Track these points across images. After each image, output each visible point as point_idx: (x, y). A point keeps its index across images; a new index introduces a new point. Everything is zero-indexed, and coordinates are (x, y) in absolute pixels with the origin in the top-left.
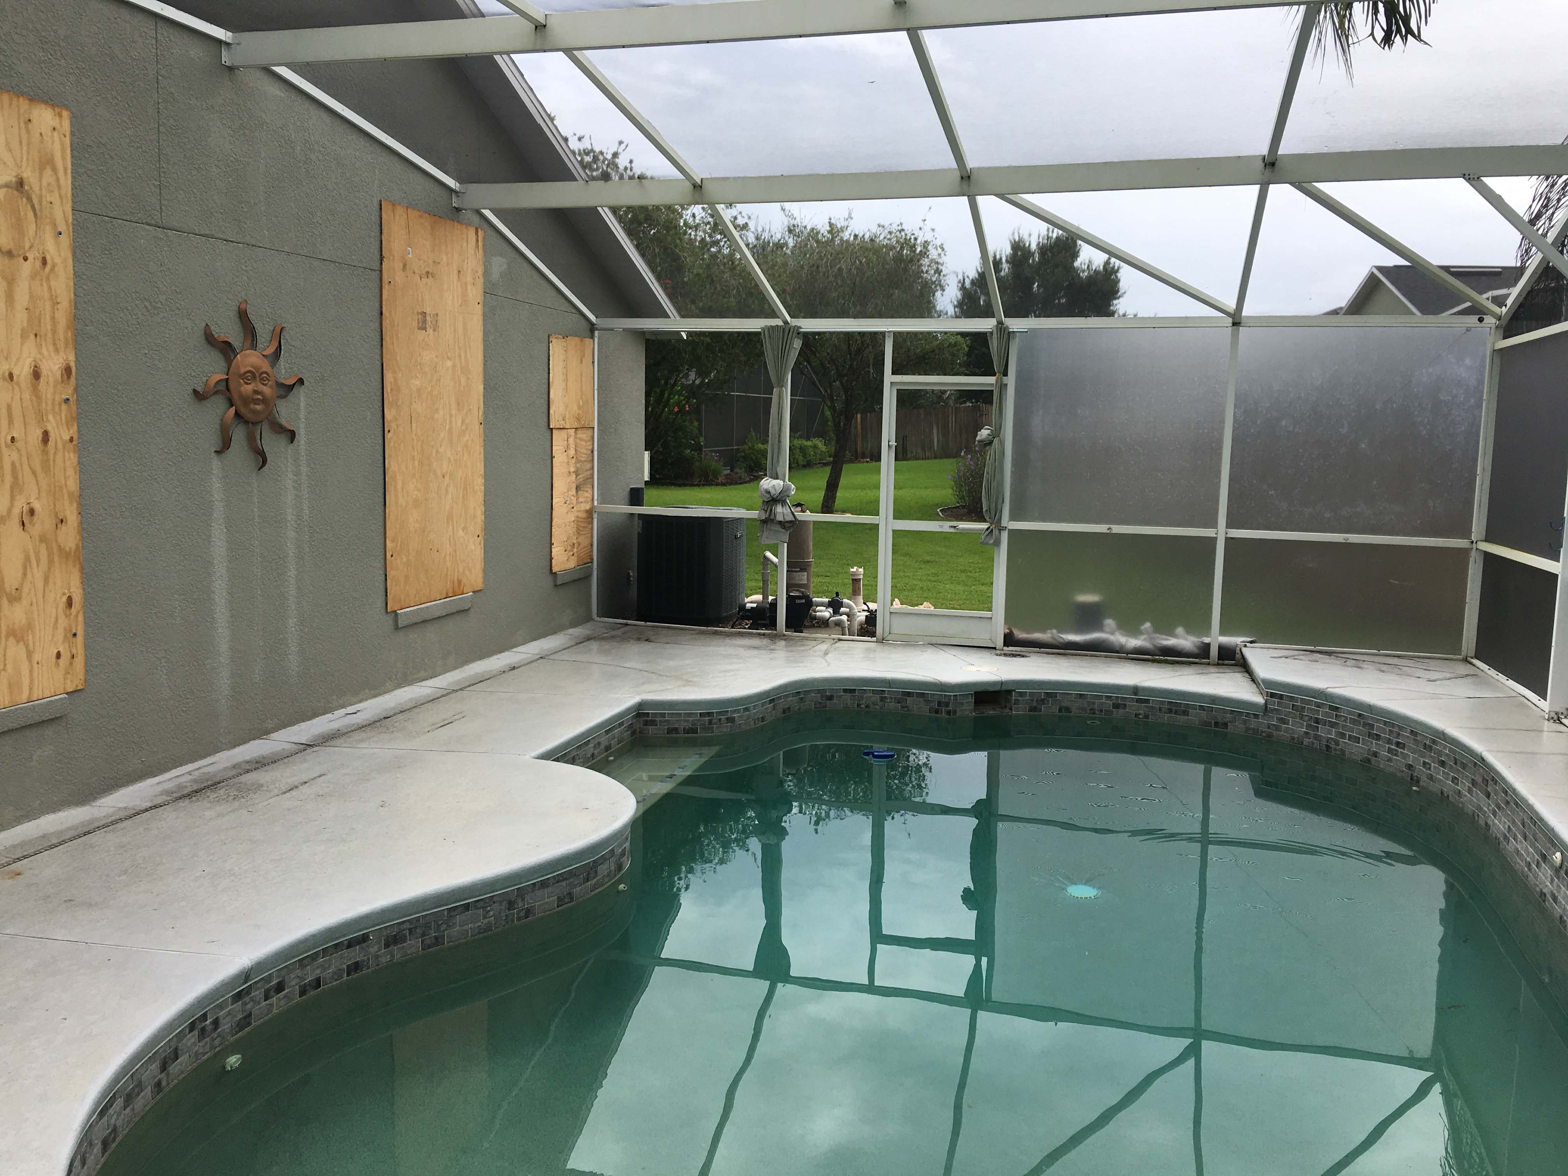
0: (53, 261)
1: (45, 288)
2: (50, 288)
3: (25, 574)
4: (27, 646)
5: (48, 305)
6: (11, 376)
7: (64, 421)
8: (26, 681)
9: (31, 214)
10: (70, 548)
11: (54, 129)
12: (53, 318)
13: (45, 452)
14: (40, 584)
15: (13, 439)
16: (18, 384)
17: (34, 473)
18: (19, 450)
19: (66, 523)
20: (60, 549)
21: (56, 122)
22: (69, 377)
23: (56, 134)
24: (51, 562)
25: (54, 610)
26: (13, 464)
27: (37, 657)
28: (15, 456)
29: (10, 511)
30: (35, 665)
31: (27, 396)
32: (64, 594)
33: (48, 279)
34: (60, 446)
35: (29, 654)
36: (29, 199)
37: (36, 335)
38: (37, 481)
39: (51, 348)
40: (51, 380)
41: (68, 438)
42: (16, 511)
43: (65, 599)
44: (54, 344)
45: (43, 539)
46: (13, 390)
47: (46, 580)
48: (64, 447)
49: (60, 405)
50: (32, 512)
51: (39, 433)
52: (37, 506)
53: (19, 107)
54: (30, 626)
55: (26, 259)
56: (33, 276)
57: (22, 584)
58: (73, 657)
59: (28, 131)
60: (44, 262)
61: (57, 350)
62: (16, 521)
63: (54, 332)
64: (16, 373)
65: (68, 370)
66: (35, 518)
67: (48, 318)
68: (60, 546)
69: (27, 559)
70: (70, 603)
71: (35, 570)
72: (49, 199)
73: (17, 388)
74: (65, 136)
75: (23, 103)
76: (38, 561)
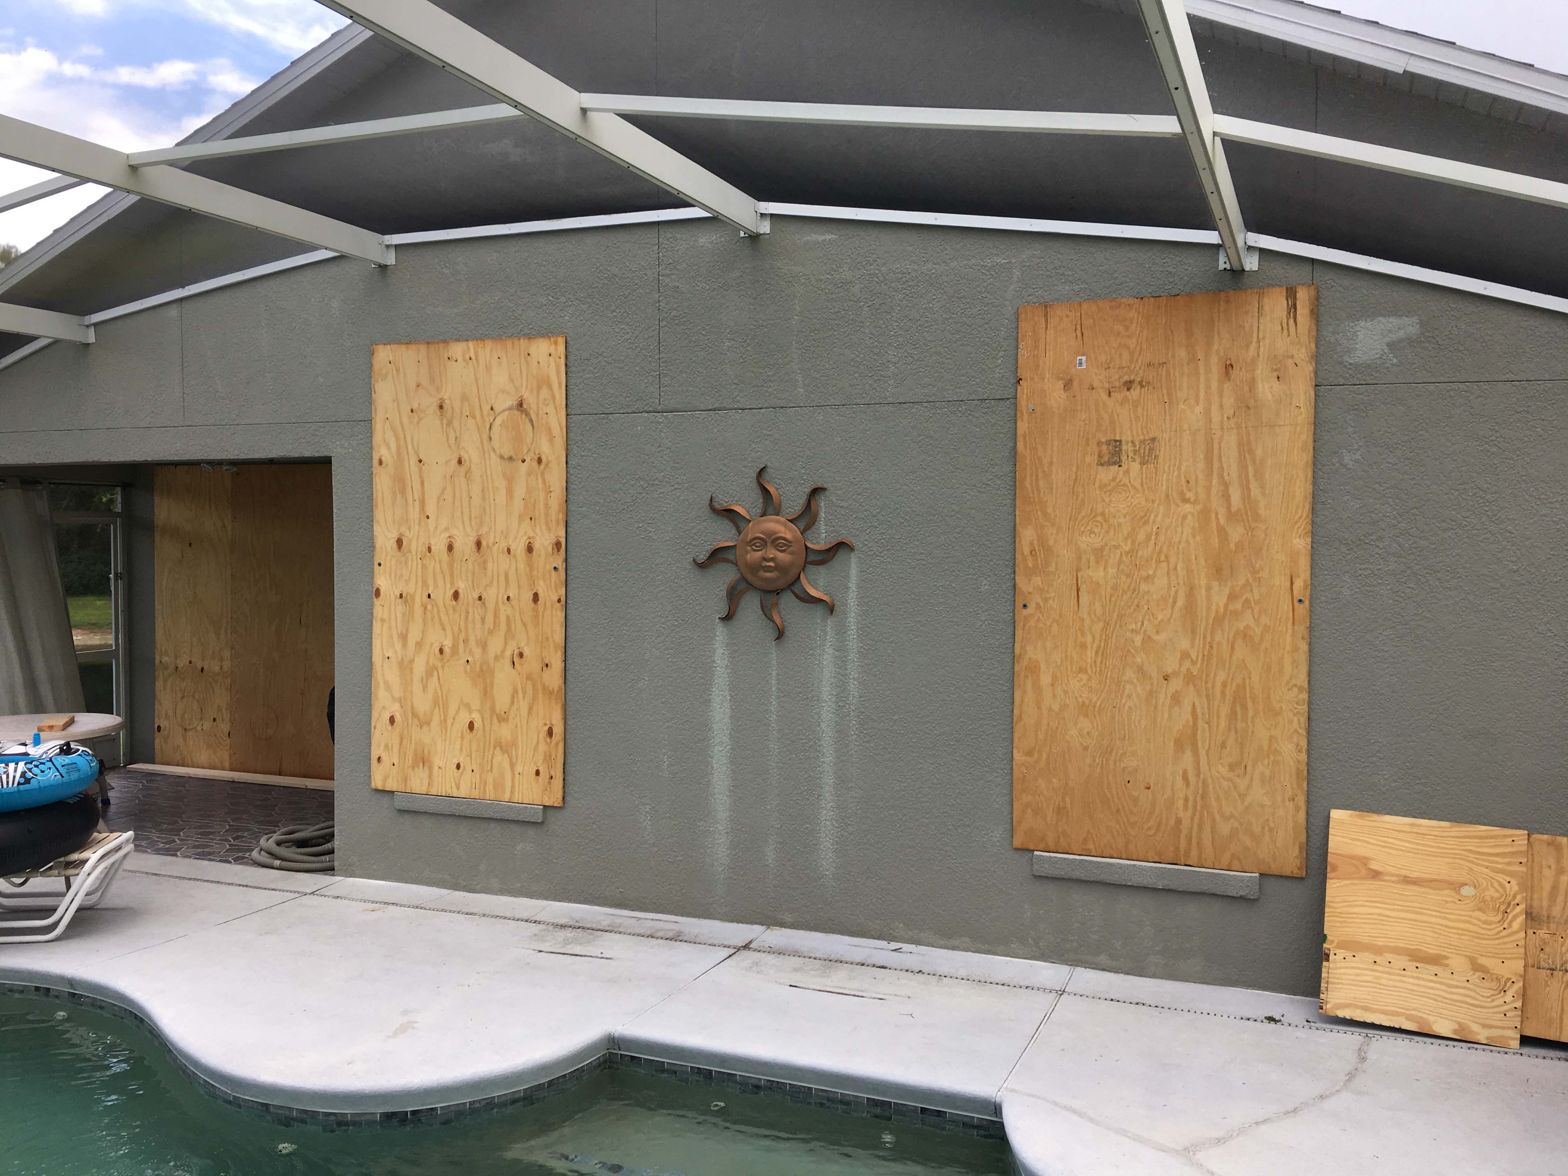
0: (547, 459)
1: (540, 481)
2: (544, 480)
3: (512, 702)
4: (511, 759)
5: (542, 495)
6: (509, 551)
7: (553, 586)
8: (508, 784)
9: (528, 426)
10: (553, 689)
11: (550, 355)
12: (546, 505)
13: (536, 611)
14: (524, 711)
15: (508, 598)
16: (515, 557)
17: (525, 625)
18: (512, 606)
19: (551, 667)
20: (544, 688)
21: (552, 349)
22: (559, 550)
23: (551, 358)
24: (535, 698)
25: (536, 736)
26: (508, 618)
27: (519, 768)
28: (509, 611)
29: (503, 651)
30: (517, 775)
31: (522, 566)
32: (545, 724)
33: (543, 474)
34: (548, 604)
35: (512, 766)
36: (528, 414)
37: (531, 519)
38: (527, 631)
39: (544, 527)
40: (543, 553)
41: (556, 599)
42: (508, 653)
43: (546, 728)
44: (547, 524)
45: (529, 677)
46: (510, 560)
47: (530, 709)
48: (552, 605)
49: (550, 572)
50: (521, 655)
51: (530, 596)
52: (526, 652)
53: (519, 347)
54: (514, 744)
55: (523, 461)
56: (529, 474)
57: (510, 710)
58: (552, 778)
59: (527, 362)
60: (540, 461)
61: (549, 530)
62: (508, 661)
63: (547, 515)
64: (512, 548)
65: (558, 545)
66: (524, 659)
67: (542, 503)
68: (544, 685)
69: (515, 691)
70: (550, 733)
71: (521, 702)
72: (545, 411)
73: (513, 560)
74: (560, 358)
75: (523, 342)
76: (524, 693)
